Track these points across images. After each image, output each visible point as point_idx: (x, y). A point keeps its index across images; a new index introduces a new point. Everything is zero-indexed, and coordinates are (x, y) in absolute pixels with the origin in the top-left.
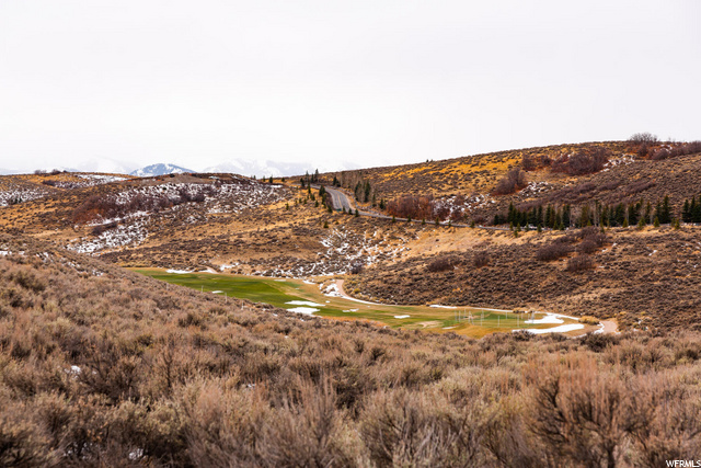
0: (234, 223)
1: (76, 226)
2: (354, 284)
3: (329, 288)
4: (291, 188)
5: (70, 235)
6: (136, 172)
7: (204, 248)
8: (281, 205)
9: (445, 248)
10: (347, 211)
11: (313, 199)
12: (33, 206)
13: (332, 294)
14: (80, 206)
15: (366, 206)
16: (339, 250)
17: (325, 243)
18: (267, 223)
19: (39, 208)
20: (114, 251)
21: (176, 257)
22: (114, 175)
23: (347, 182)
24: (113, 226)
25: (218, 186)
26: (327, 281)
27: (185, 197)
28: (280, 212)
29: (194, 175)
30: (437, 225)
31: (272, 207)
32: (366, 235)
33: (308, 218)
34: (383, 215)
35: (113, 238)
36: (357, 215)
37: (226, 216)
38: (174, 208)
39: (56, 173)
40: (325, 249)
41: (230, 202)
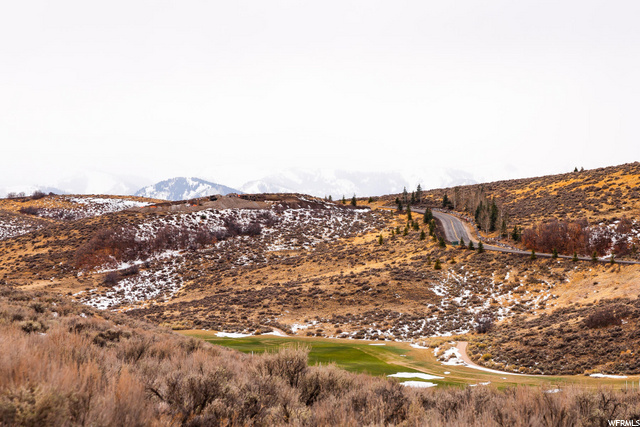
0: (306, 265)
1: (80, 274)
2: (483, 348)
3: (448, 353)
4: (383, 213)
5: (73, 286)
6: (144, 190)
7: (266, 302)
8: (370, 237)
9: (607, 294)
10: (467, 244)
11: (416, 227)
12: (16, 246)
13: (452, 362)
14: (85, 245)
15: (492, 236)
16: (458, 300)
17: (438, 290)
18: (353, 264)
19: (24, 248)
20: (136, 307)
21: (228, 314)
22: (123, 198)
23: (463, 203)
24: (132, 273)
25: (279, 211)
26: (444, 344)
27: (233, 228)
28: (371, 248)
29: (245, 197)
30: (595, 262)
31: (357, 241)
32: (494, 278)
33: (410, 255)
34: (518, 250)
35: (134, 289)
36: (481, 249)
37: (292, 255)
38: (218, 245)
39: (39, 196)
40: (437, 300)
41: (298, 234)
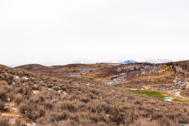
0: (149, 76)
1: (107, 77)
2: (183, 93)
3: (176, 94)
4: (164, 66)
5: (105, 80)
6: (122, 63)
7: (141, 83)
8: (162, 71)
10: (180, 72)
11: (171, 69)
12: (96, 72)
13: (176, 95)
14: (108, 72)
15: (186, 71)
16: (178, 83)
17: (174, 81)
18: (158, 76)
19: (97, 73)
20: (117, 84)
21: (133, 85)
22: (116, 64)
23: (180, 64)
24: (116, 77)
25: (144, 66)
26: (175, 92)
27: (135, 69)
28: (162, 73)
29: (138, 63)
31: (159, 72)
32: (186, 79)
33: (169, 74)
35: (116, 80)
36: (183, 73)
37: (146, 74)
38: (132, 72)
39: (101, 63)
40: (174, 83)
41: (148, 70)
